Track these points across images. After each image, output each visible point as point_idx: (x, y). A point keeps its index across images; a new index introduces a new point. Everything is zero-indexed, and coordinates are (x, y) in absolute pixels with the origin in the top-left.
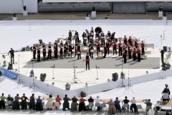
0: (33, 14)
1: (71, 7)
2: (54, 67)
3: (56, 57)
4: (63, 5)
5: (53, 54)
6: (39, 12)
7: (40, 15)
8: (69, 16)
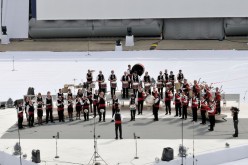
0: (21, 40)
1: (88, 29)
2: (58, 136)
3: (61, 118)
4: (74, 24)
5: (55, 114)
6: (30, 37)
7: (32, 43)
8: (84, 44)
